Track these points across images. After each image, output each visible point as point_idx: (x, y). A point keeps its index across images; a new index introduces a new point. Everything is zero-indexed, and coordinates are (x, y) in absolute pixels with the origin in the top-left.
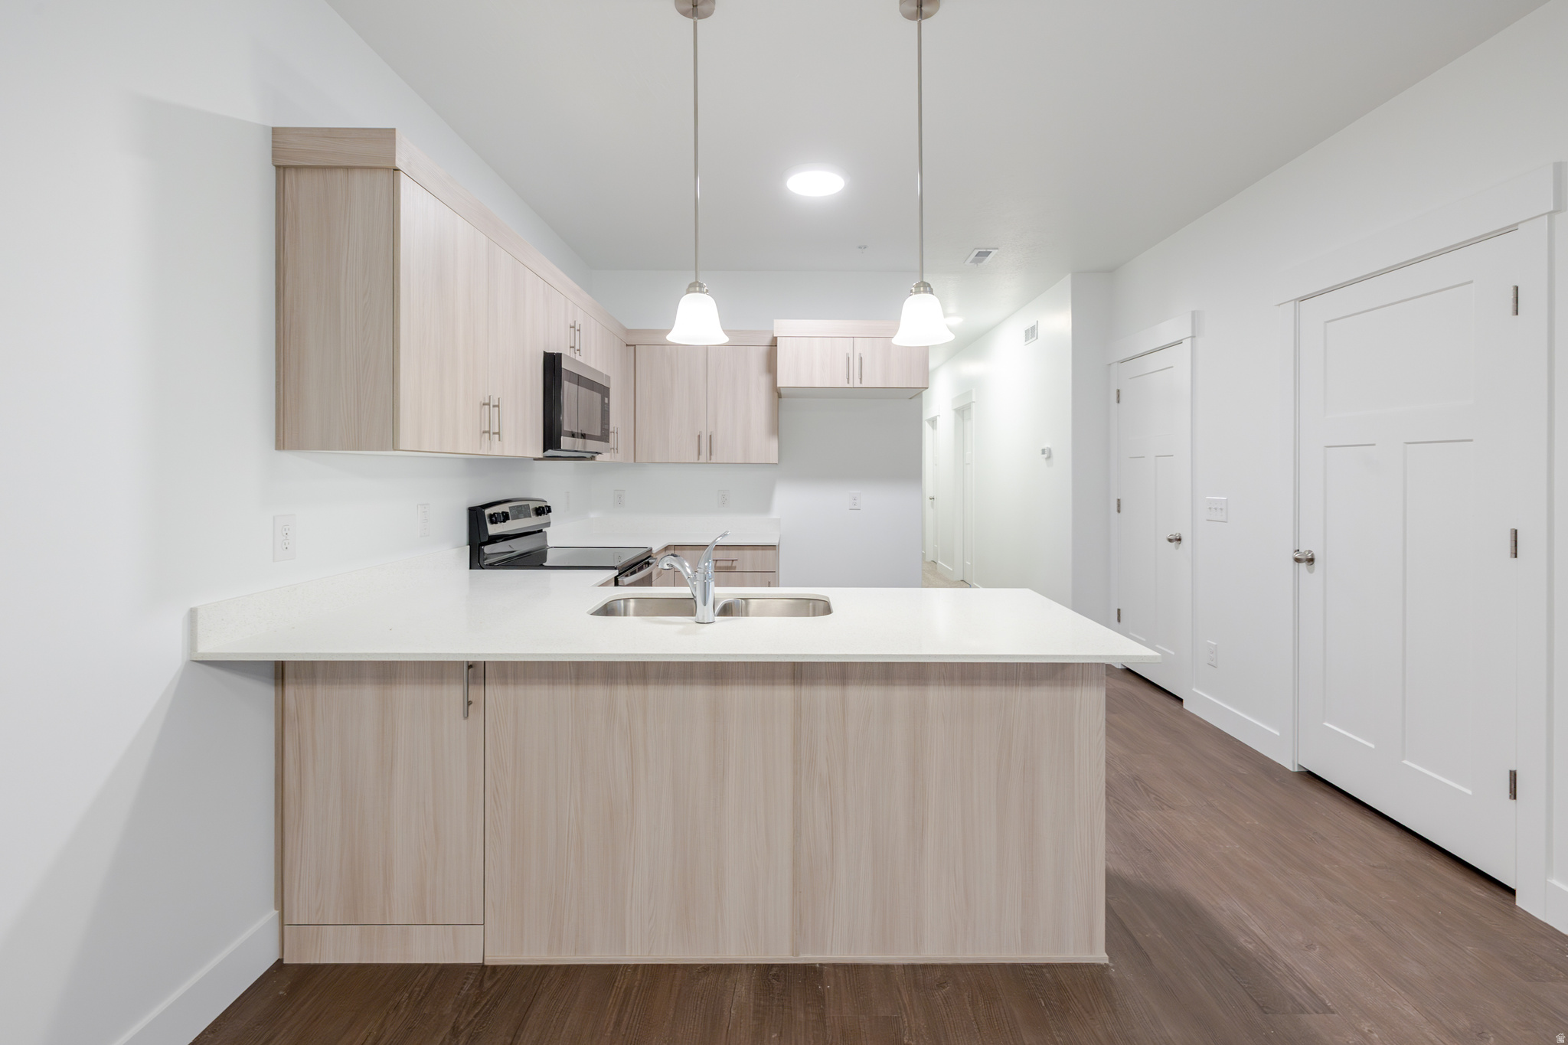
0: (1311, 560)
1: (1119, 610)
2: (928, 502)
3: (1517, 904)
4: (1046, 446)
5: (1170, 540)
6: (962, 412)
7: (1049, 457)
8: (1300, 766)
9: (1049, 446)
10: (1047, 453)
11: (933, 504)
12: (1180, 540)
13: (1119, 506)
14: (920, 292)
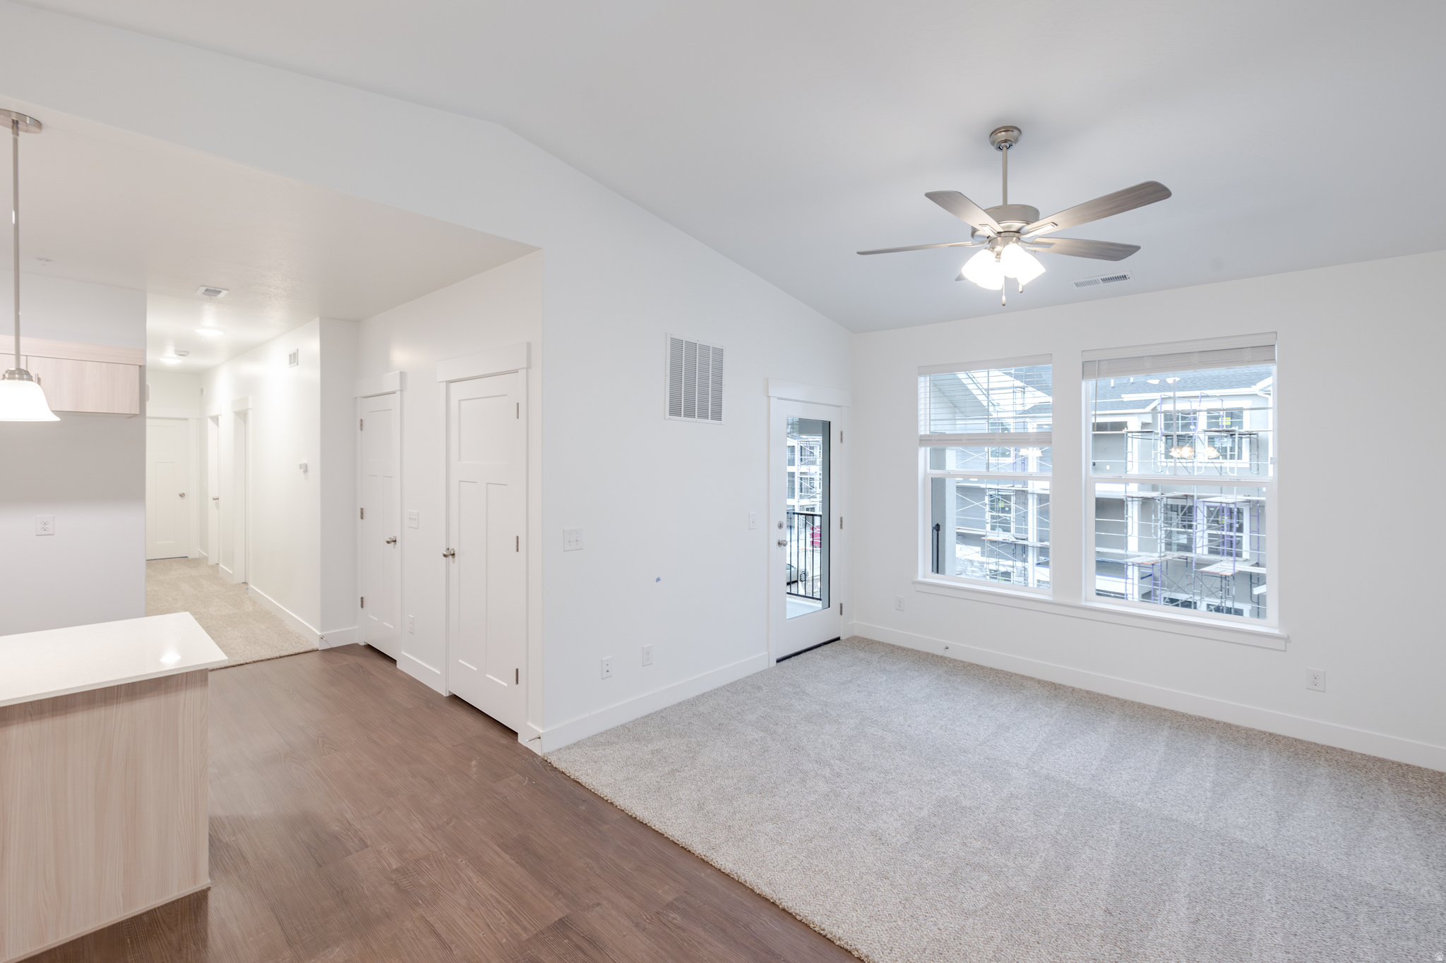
0: (453, 555)
1: (362, 598)
2: (211, 503)
3: (519, 741)
4: (305, 461)
5: (388, 542)
6: (242, 416)
7: (306, 471)
8: (450, 692)
9: (306, 462)
10: (305, 468)
11: (217, 506)
12: (395, 541)
13: (362, 513)
14: (14, 378)
